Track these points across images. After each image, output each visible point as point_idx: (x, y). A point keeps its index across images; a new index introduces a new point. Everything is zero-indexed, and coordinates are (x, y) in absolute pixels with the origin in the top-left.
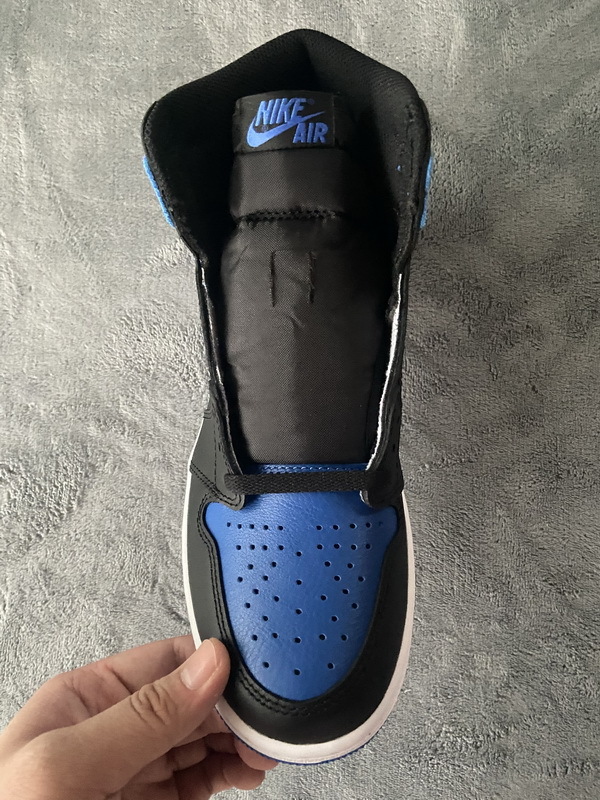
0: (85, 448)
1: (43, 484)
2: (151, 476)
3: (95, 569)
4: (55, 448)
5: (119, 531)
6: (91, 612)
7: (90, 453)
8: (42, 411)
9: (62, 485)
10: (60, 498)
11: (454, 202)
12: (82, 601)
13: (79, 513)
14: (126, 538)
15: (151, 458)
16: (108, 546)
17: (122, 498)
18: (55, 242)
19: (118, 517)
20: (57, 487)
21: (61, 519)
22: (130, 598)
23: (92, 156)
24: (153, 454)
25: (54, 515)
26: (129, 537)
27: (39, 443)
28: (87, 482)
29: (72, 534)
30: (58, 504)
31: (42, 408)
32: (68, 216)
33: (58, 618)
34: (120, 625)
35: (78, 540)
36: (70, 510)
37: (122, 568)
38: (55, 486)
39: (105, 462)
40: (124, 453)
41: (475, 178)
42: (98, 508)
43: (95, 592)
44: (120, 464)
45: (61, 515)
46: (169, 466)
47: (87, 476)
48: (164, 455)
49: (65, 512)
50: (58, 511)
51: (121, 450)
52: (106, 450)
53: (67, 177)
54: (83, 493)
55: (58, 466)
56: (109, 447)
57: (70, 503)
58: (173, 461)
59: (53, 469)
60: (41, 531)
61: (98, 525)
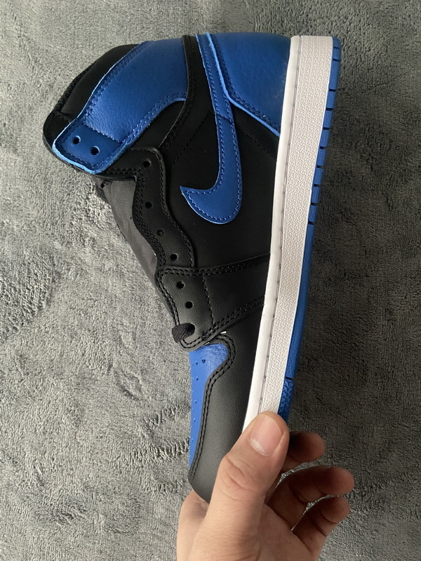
0: (51, 258)
1: (18, 287)
2: (107, 282)
3: (61, 356)
4: (27, 258)
5: (81, 326)
6: (58, 389)
7: (56, 263)
8: (15, 227)
9: (33, 288)
10: (32, 298)
11: (363, 59)
12: (52, 380)
13: (48, 311)
14: (87, 331)
15: (107, 268)
16: (72, 337)
17: (83, 299)
18: (24, 83)
19: (80, 314)
20: (29, 290)
21: (33, 315)
22: (90, 378)
23: (56, 10)
24: (109, 265)
25: (27, 312)
26: (90, 331)
27: (13, 253)
28: (54, 286)
29: (43, 328)
30: (31, 303)
31: (15, 225)
32: (36, 62)
33: (31, 393)
34: (82, 399)
35: (48, 332)
36: (40, 308)
37: (83, 355)
38: (27, 289)
39: (69, 270)
40: (85, 263)
41: (382, 40)
42: (63, 307)
43: (62, 373)
44: (81, 272)
45: (33, 312)
46: (122, 275)
47: (53, 281)
48: (117, 266)
49: (36, 310)
50: (30, 308)
51: (81, 260)
52: (69, 260)
53: (35, 28)
54: (51, 295)
55: (29, 273)
56: (72, 258)
57: (40, 303)
58: (125, 271)
59: (26, 275)
60: (17, 324)
61: (64, 321)
